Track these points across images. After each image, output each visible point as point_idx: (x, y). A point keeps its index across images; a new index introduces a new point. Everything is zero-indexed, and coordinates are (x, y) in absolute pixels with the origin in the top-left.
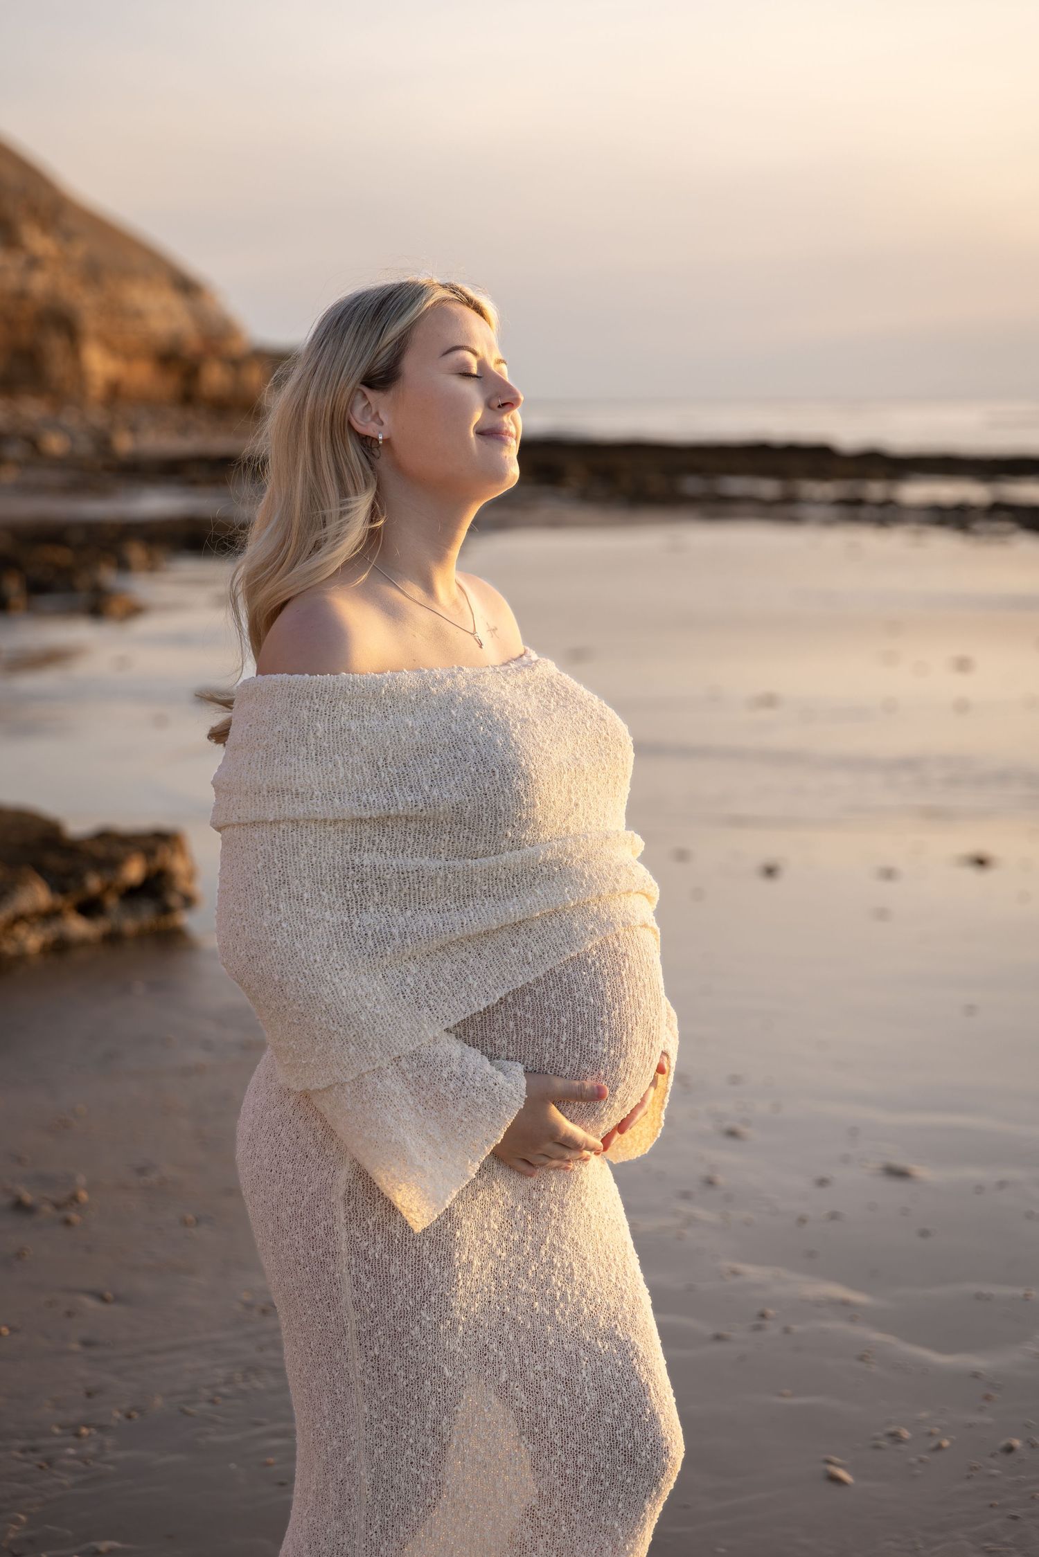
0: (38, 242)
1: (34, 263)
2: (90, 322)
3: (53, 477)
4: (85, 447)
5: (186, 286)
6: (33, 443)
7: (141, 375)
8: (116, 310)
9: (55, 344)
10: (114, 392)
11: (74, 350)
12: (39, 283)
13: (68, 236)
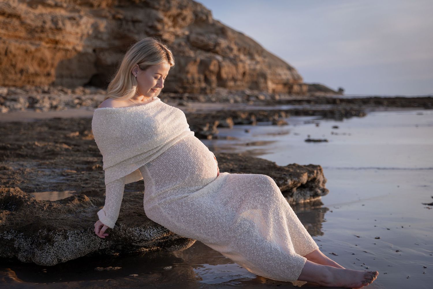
0: (258, 58)
1: (257, 63)
2: (269, 77)
3: (261, 103)
4: (269, 98)
5: (290, 69)
6: (257, 97)
7: (280, 87)
8: (275, 74)
9: (262, 80)
10: (274, 91)
11: (266, 82)
12: (258, 67)
13: (265, 57)
